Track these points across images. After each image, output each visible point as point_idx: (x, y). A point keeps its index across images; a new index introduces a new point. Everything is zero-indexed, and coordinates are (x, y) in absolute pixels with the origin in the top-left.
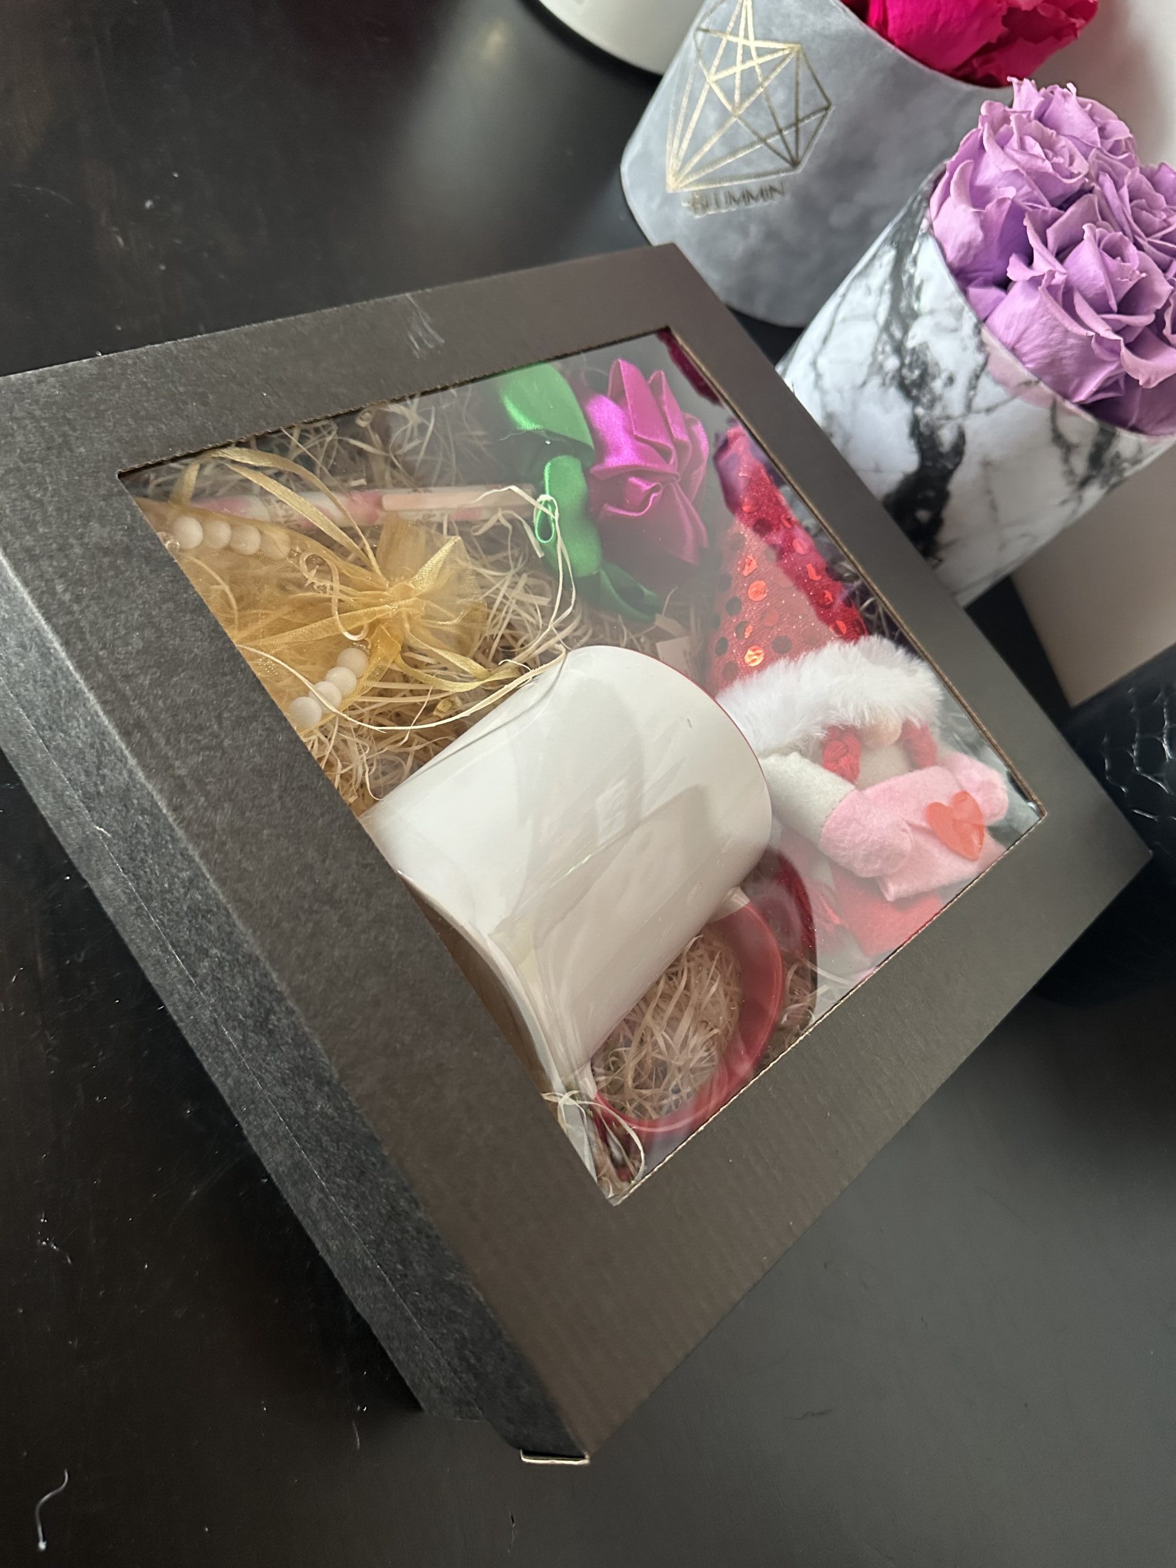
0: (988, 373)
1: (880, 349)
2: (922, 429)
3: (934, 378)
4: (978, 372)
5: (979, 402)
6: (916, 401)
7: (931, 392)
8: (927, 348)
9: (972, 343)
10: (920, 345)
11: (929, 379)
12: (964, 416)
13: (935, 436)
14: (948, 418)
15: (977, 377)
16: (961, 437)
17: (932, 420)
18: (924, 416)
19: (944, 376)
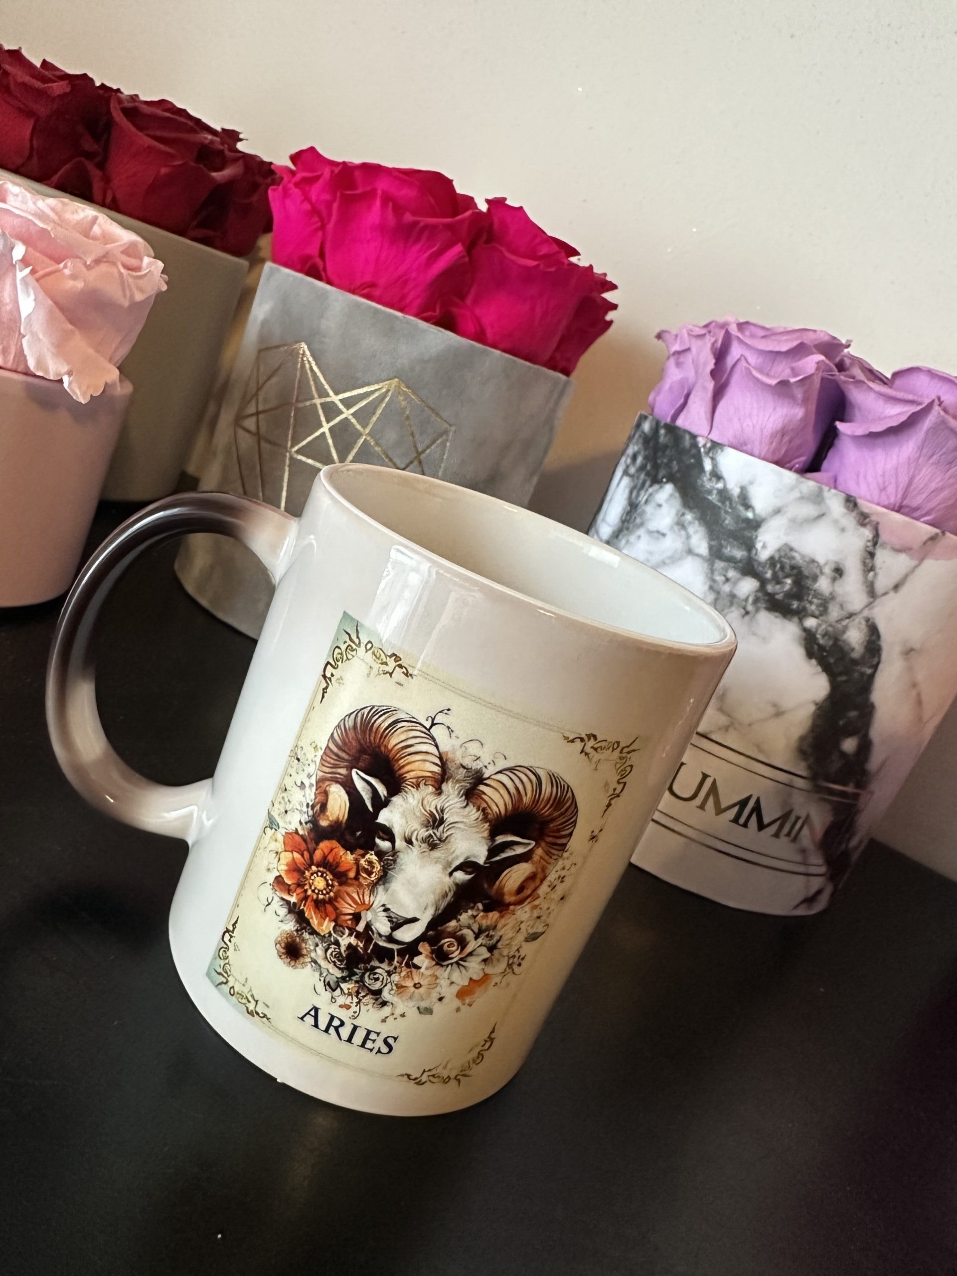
0: (884, 546)
1: (720, 579)
2: (821, 642)
3: (815, 578)
4: (871, 549)
5: (883, 582)
6: (801, 614)
7: (817, 594)
8: (791, 549)
9: (849, 521)
10: (779, 550)
11: (809, 582)
12: (869, 605)
13: (840, 643)
14: (851, 616)
15: (872, 555)
16: (873, 631)
17: (831, 625)
18: (819, 625)
19: (827, 570)
